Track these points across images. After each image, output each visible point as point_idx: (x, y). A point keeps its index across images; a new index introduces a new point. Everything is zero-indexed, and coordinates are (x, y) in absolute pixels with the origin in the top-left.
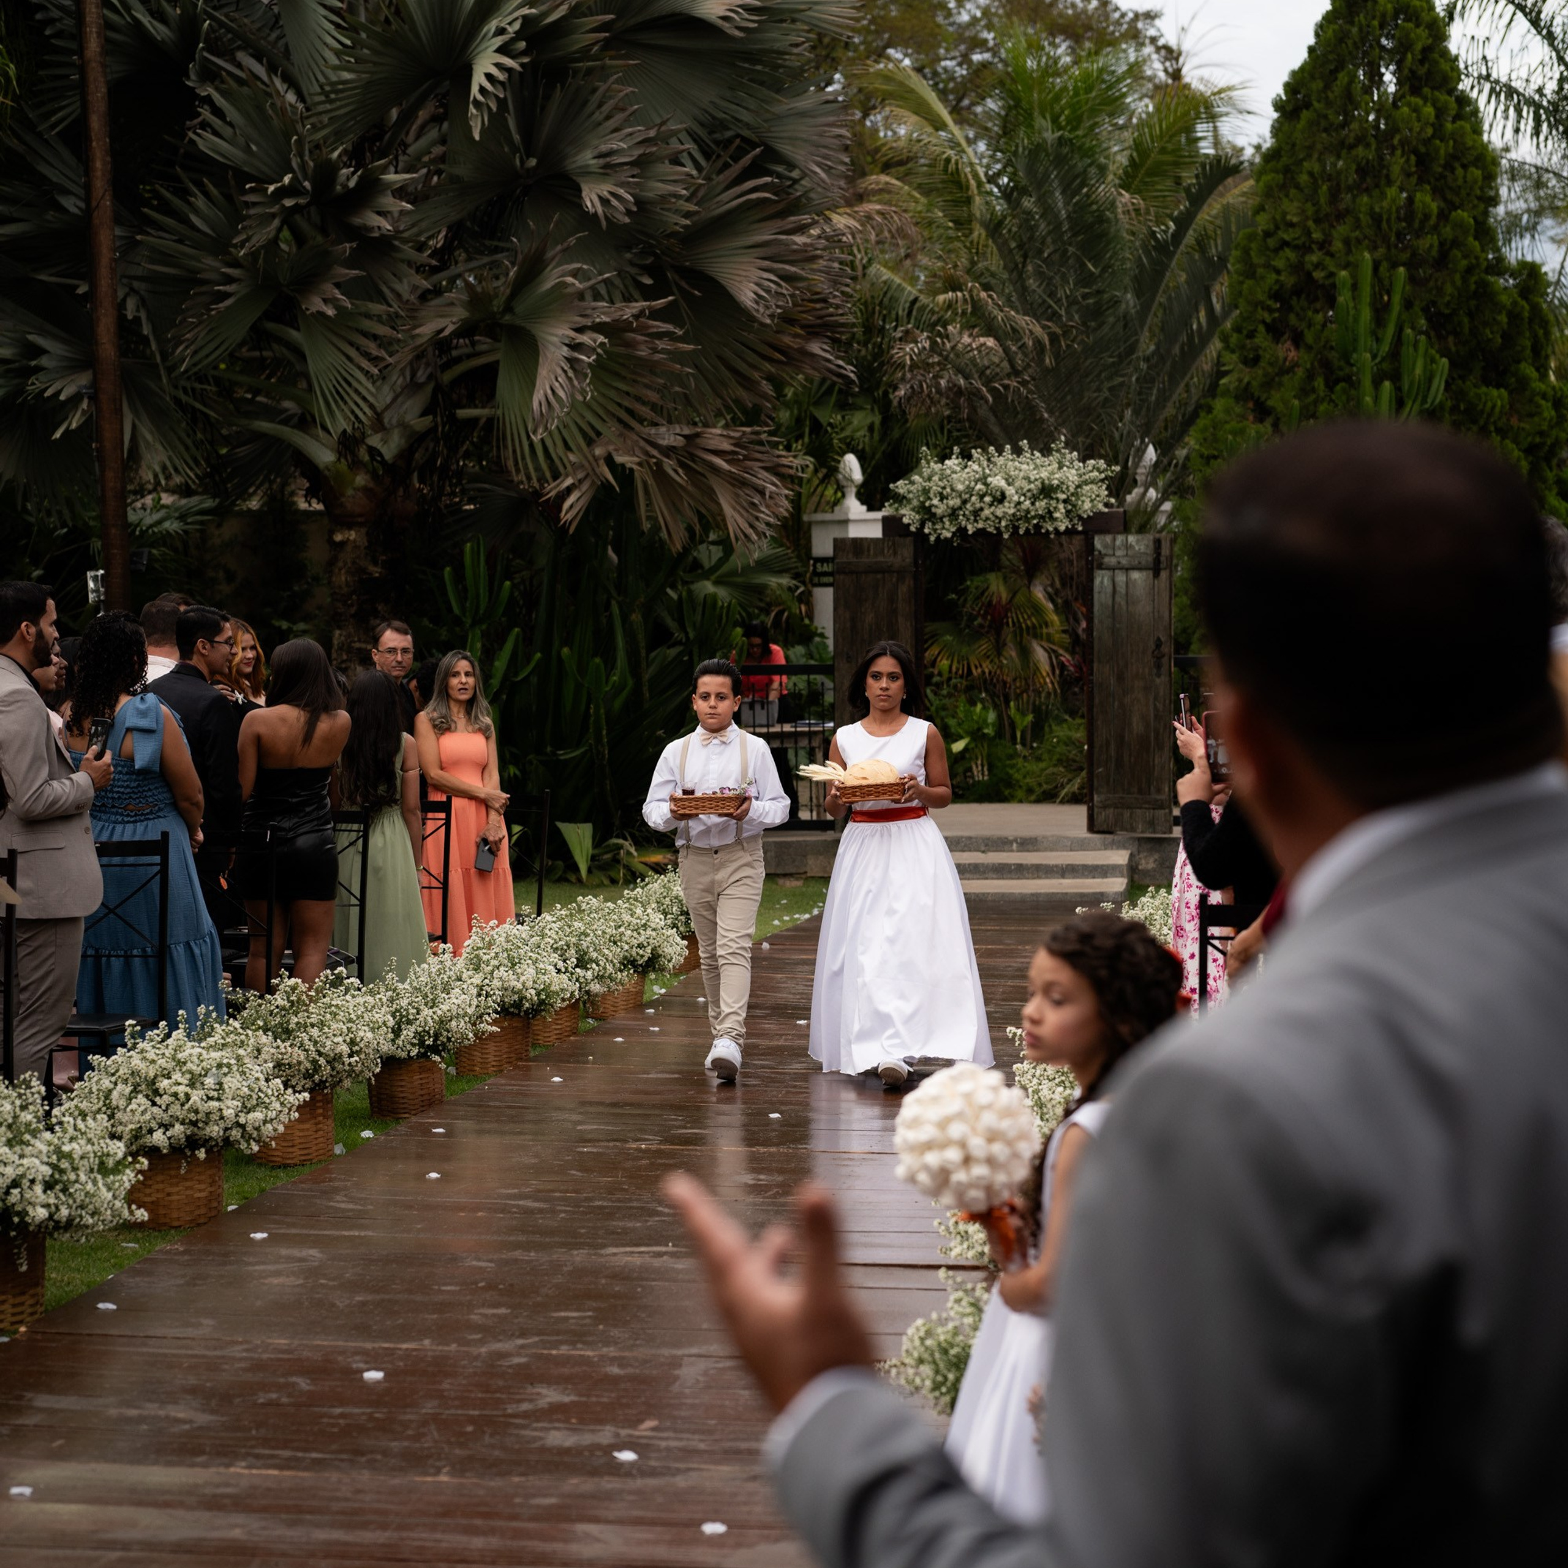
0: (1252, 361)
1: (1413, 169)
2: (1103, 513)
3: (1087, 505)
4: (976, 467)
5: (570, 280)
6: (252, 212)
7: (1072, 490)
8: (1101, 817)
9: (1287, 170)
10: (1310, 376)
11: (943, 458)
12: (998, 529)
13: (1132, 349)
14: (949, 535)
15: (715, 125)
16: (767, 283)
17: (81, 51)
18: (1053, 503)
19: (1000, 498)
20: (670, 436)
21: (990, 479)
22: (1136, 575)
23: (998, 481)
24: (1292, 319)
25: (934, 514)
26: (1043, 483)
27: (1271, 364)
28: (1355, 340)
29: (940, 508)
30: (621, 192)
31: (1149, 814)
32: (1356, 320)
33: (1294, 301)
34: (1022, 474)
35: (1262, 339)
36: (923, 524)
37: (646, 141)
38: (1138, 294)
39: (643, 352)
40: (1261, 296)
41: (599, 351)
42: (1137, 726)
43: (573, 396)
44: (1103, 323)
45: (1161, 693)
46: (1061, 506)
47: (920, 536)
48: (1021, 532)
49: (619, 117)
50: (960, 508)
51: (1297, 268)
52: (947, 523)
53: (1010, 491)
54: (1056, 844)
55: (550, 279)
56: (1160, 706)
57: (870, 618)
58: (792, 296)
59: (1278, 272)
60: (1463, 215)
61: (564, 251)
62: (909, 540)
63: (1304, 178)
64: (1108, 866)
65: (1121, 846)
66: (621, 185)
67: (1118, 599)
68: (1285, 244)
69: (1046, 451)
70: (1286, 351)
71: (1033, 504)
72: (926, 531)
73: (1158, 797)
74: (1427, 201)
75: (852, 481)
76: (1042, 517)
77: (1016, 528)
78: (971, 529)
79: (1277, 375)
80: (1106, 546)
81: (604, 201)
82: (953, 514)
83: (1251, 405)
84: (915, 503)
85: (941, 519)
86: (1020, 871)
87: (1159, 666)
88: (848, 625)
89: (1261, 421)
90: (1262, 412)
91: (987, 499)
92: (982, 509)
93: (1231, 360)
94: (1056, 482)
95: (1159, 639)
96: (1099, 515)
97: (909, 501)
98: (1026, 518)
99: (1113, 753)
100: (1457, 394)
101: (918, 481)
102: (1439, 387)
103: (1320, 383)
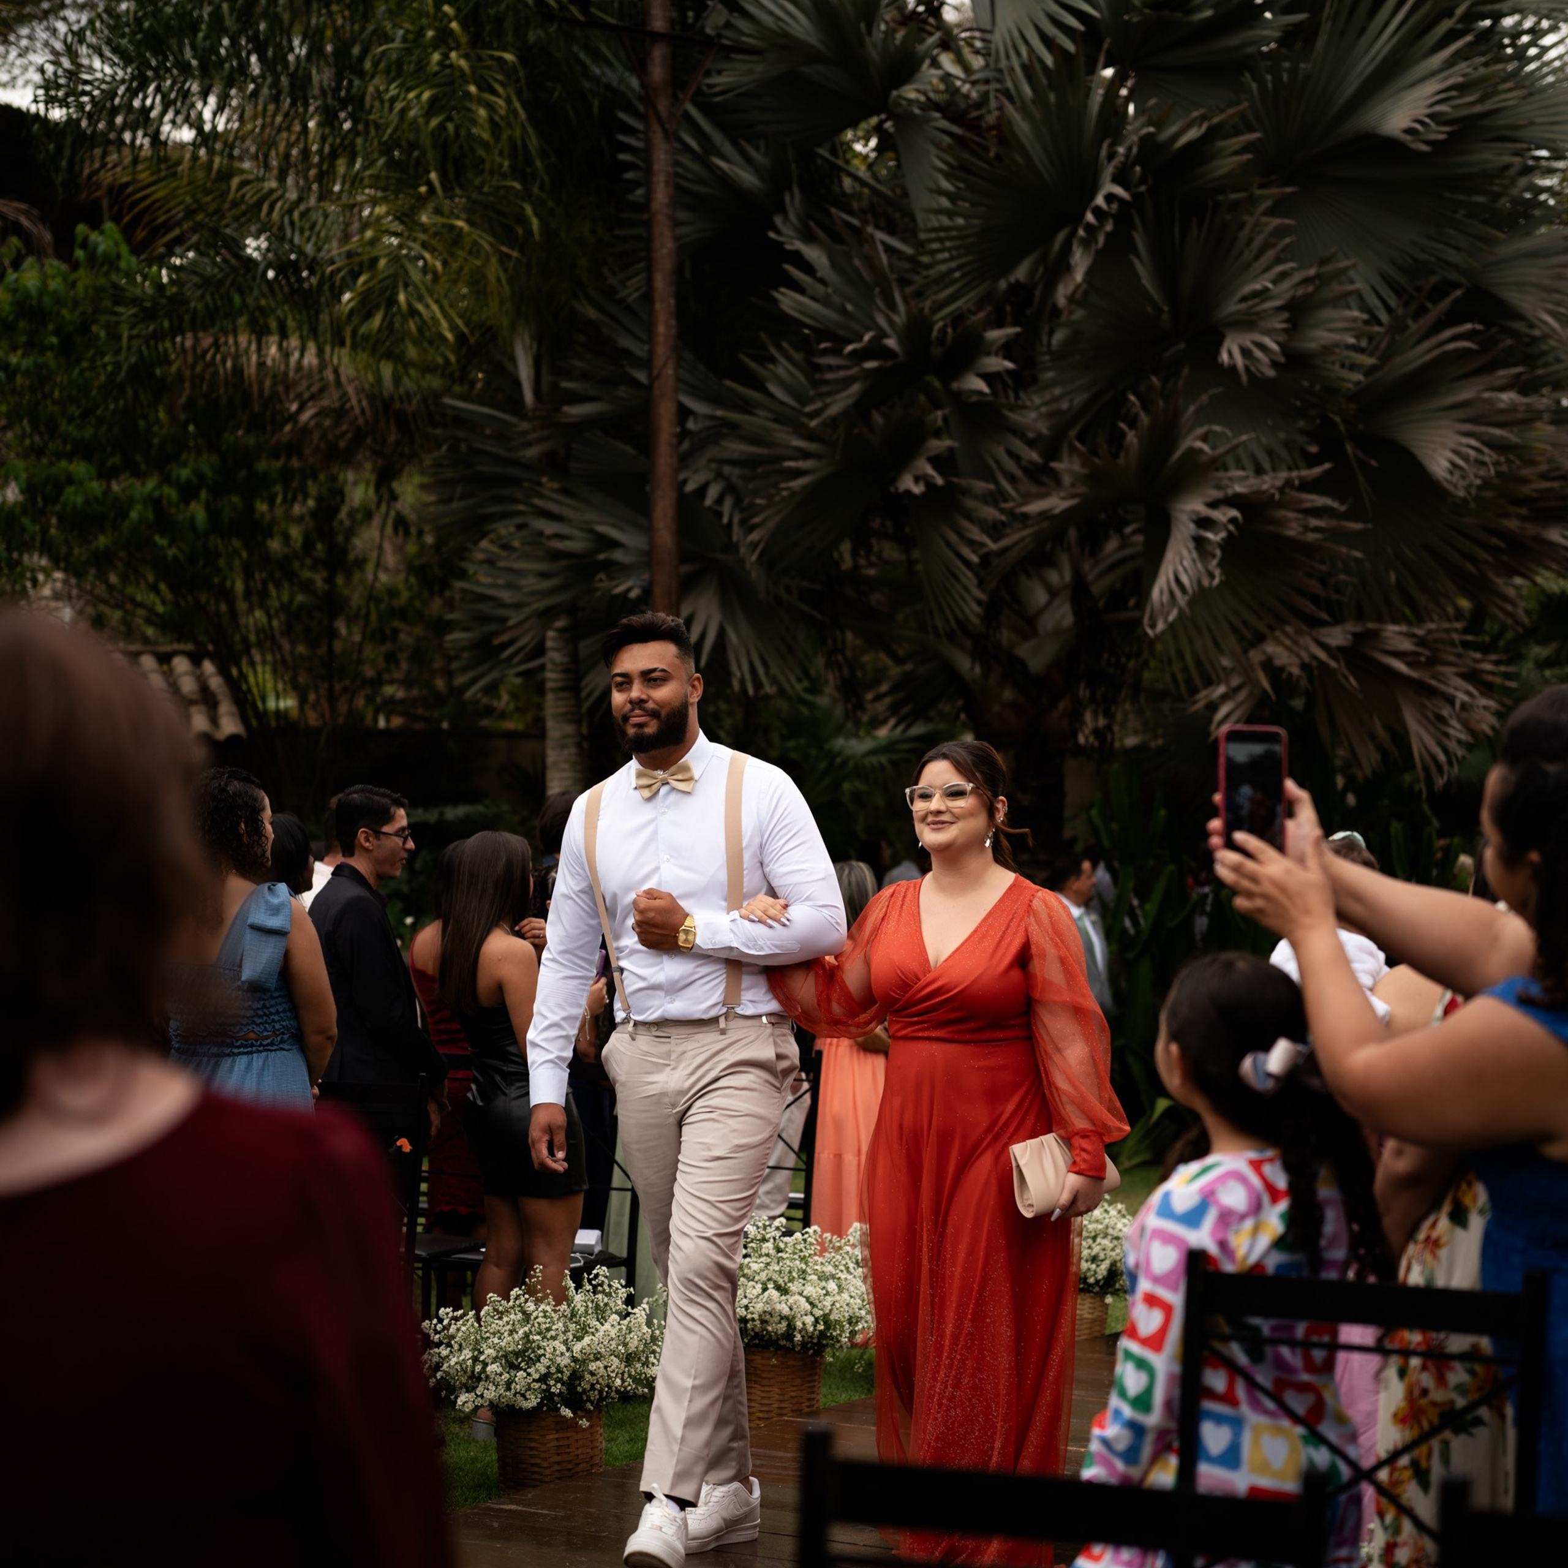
5: (1199, 444)
6: (830, 376)
20: (1341, 635)
30: (1267, 341)
37: (1307, 281)
41: (1231, 527)
43: (1199, 582)
49: (1270, 254)
55: (1182, 446)
58: (1496, 464)
61: (1198, 411)
66: (1269, 332)
81: (1246, 353)
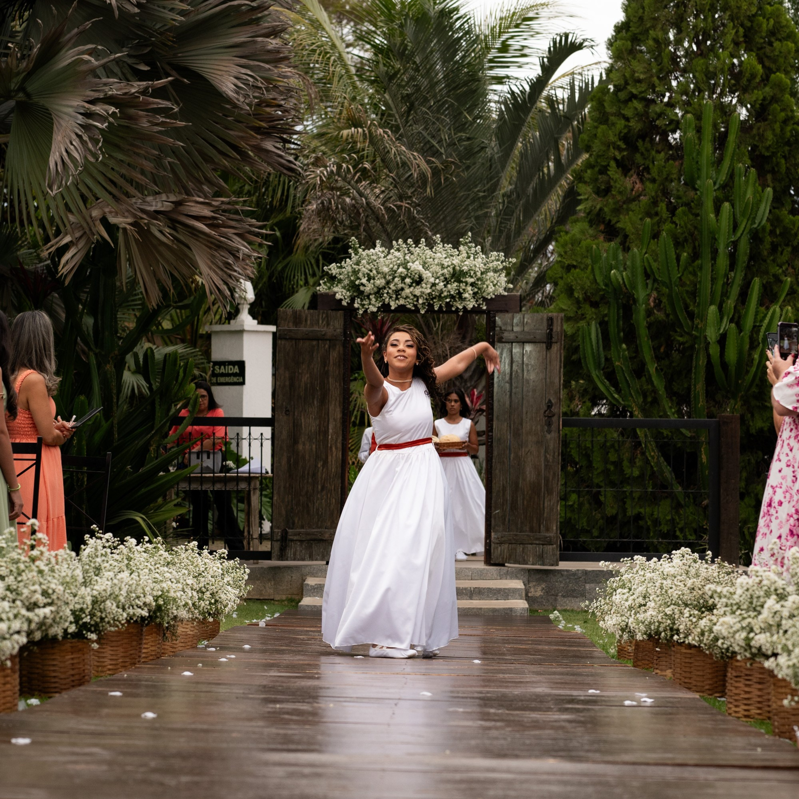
0: (604, 191)
1: (741, 39)
2: (504, 296)
3: (491, 289)
4: (397, 254)
5: (86, 57)
7: (479, 274)
8: (497, 552)
10: (655, 203)
11: (369, 245)
12: (415, 306)
13: (495, 187)
14: (375, 310)
16: (245, 77)
18: (463, 286)
19: (418, 281)
20: (157, 203)
21: (410, 264)
22: (528, 348)
23: (416, 266)
24: (638, 158)
25: (363, 292)
26: (454, 269)
27: (620, 193)
28: (699, 169)
31: (539, 549)
32: (699, 153)
33: (640, 143)
34: (436, 261)
36: (353, 300)
38: (501, 142)
39: (143, 125)
40: (612, 139)
41: (111, 119)
42: (530, 474)
43: (86, 158)
44: (474, 164)
45: (551, 447)
46: (469, 288)
47: (350, 310)
48: (436, 308)
50: (385, 288)
52: (374, 300)
53: (426, 274)
55: (66, 58)
56: (550, 457)
57: (305, 378)
59: (627, 119)
60: (779, 78)
61: (79, 34)
62: (341, 312)
64: (509, 589)
65: (514, 575)
67: (515, 368)
69: (456, 246)
70: (633, 183)
71: (445, 286)
72: (356, 305)
73: (547, 535)
75: (245, 299)
76: (452, 297)
77: (431, 306)
78: (393, 305)
79: (624, 203)
80: (505, 324)
82: (379, 292)
83: (602, 227)
84: (346, 282)
85: (368, 297)
87: (549, 424)
88: (287, 383)
89: (610, 240)
90: (611, 233)
91: (408, 280)
92: (402, 289)
93: (585, 190)
94: (465, 268)
95: (550, 401)
96: (500, 297)
97: (340, 281)
98: (440, 297)
99: (508, 497)
100: (775, 220)
101: (348, 265)
102: (764, 210)
103: (662, 207)
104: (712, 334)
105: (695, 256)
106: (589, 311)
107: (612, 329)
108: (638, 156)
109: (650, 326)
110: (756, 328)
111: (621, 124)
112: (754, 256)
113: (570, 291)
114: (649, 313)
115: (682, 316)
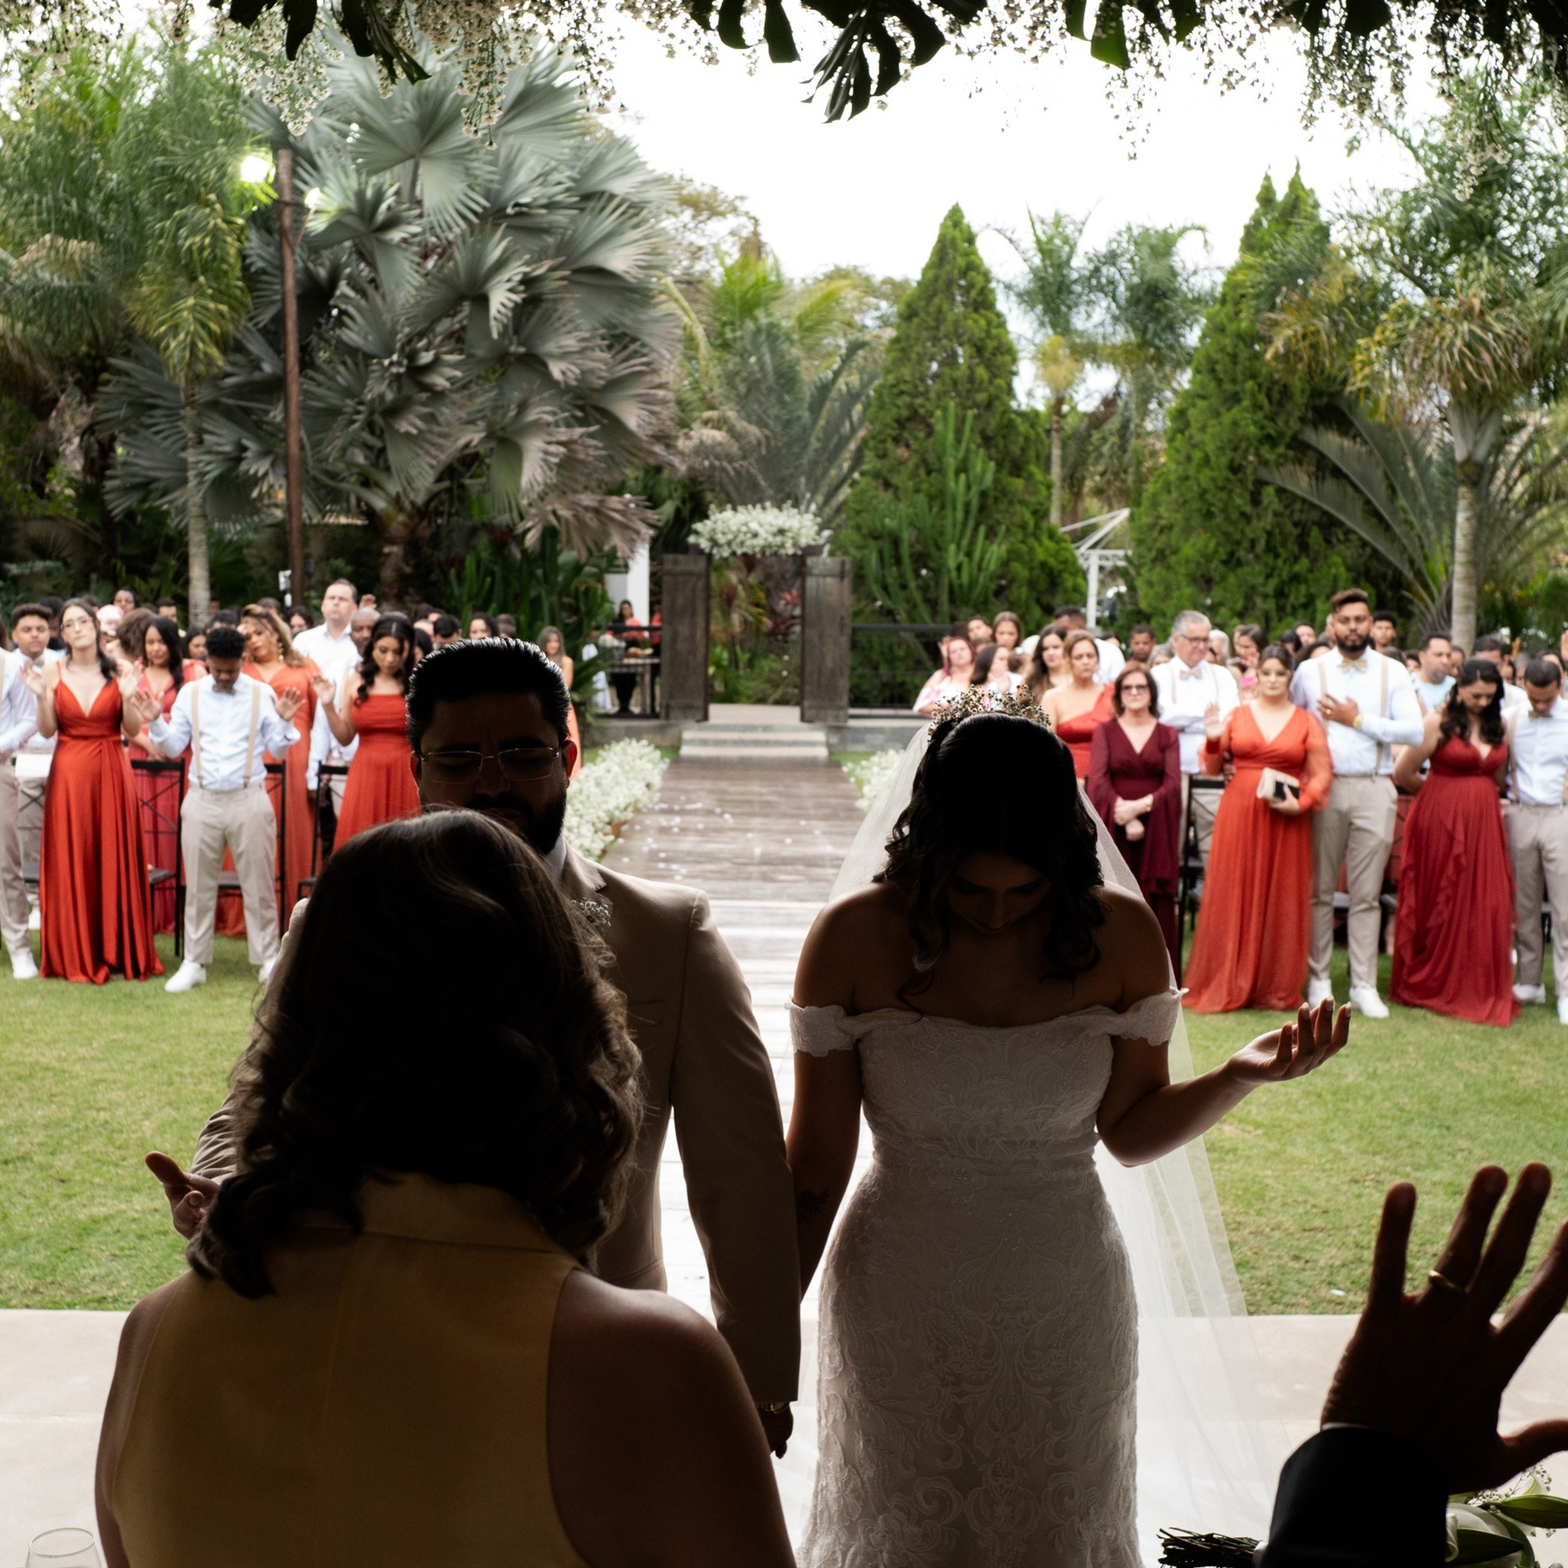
0: (883, 456)
2: (812, 544)
3: (804, 540)
4: (741, 516)
5: (543, 415)
7: (795, 531)
8: (809, 714)
9: (903, 350)
10: (917, 467)
11: (722, 510)
12: (754, 552)
13: (807, 445)
14: (727, 555)
15: (610, 326)
16: (643, 416)
17: (283, 283)
18: (785, 539)
19: (755, 535)
20: (587, 499)
21: (749, 524)
22: (829, 580)
23: (754, 526)
25: (719, 543)
26: (779, 527)
27: (894, 458)
28: (944, 449)
29: (721, 539)
30: (573, 367)
31: (835, 712)
33: (907, 425)
34: (767, 522)
35: (890, 445)
36: (712, 549)
38: (812, 412)
39: (581, 456)
40: (889, 420)
41: (560, 456)
43: (545, 480)
44: (792, 430)
45: (844, 644)
46: (789, 540)
47: (710, 556)
48: (767, 554)
49: (569, 326)
50: (733, 540)
51: (910, 406)
52: (726, 548)
53: (762, 532)
54: (783, 729)
55: (532, 415)
56: (843, 651)
57: (681, 600)
58: (656, 423)
59: (899, 408)
60: (1000, 382)
61: (541, 399)
62: (704, 557)
63: (914, 356)
64: (816, 741)
65: (820, 730)
66: (572, 364)
67: (820, 593)
68: (902, 393)
69: (780, 508)
70: (901, 452)
71: (774, 539)
72: (714, 552)
73: (840, 703)
74: (981, 372)
76: (778, 546)
77: (764, 552)
78: (739, 552)
79: (896, 466)
80: (813, 563)
81: (563, 373)
82: (729, 543)
83: (881, 481)
84: (707, 536)
85: (722, 546)
86: (767, 743)
87: (842, 629)
89: (886, 492)
90: (887, 485)
91: (748, 535)
92: (745, 541)
93: (869, 453)
94: (786, 527)
95: (843, 614)
96: (810, 546)
97: (703, 535)
98: (770, 546)
99: (815, 678)
100: (996, 481)
101: (708, 523)
102: (989, 478)
103: (922, 472)
104: (952, 563)
105: (943, 507)
106: (872, 544)
107: (887, 557)
108: (906, 435)
109: (912, 556)
110: (982, 559)
111: (895, 411)
112: (982, 508)
113: (858, 528)
114: (912, 546)
115: (933, 550)
